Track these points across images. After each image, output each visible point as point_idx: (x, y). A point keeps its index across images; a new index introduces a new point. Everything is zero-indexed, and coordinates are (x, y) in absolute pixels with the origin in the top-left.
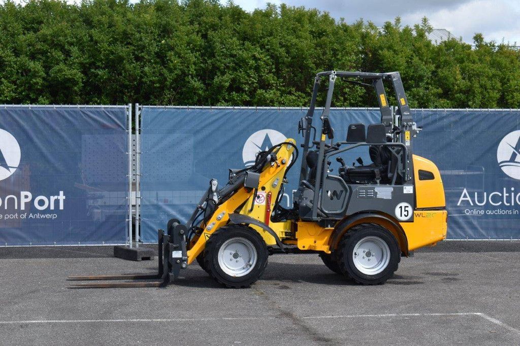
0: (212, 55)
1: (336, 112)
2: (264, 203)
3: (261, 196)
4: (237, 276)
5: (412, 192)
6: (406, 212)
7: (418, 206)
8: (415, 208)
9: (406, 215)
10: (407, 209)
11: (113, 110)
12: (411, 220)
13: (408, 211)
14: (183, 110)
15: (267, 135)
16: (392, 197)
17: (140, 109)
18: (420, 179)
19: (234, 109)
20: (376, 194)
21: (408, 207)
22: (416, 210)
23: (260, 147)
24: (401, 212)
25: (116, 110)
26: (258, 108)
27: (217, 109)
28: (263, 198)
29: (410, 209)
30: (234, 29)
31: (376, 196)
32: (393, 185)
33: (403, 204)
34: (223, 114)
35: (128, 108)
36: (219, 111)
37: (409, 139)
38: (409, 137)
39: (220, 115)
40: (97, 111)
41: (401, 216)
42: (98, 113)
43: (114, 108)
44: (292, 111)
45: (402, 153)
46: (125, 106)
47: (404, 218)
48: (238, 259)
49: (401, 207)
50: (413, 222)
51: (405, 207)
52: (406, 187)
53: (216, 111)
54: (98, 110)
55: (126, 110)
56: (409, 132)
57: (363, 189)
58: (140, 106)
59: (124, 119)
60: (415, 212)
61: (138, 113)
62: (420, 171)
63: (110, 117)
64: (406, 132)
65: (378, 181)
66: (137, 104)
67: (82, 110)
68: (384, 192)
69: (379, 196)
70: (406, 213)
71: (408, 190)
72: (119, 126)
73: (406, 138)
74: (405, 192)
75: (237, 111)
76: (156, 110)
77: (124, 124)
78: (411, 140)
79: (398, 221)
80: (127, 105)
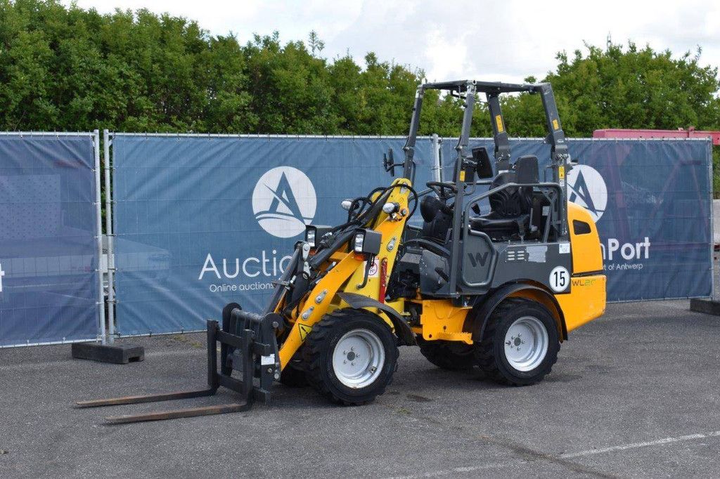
0: (68, 71)
1: (369, 141)
2: (378, 274)
4: (358, 387)
5: (568, 252)
7: (576, 270)
8: (571, 273)
9: (562, 283)
10: (563, 275)
11: (72, 139)
12: (567, 291)
13: (563, 278)
14: (171, 140)
15: (284, 175)
16: (547, 259)
17: (110, 137)
18: (577, 233)
19: (240, 138)
20: (527, 255)
21: (564, 272)
22: (573, 276)
23: (275, 190)
24: (557, 279)
25: (77, 139)
26: (271, 136)
27: (217, 137)
28: (375, 268)
29: (566, 275)
30: (91, 39)
31: (527, 259)
32: (546, 243)
33: (559, 269)
34: (226, 144)
35: (93, 137)
36: (221, 140)
37: (563, 177)
38: (563, 174)
39: (222, 146)
40: (49, 142)
41: (557, 285)
42: (51, 144)
43: (74, 136)
44: (314, 141)
45: (555, 197)
46: (90, 134)
47: (560, 289)
48: (354, 361)
49: (556, 273)
50: (569, 292)
51: (561, 272)
52: (562, 245)
53: (216, 141)
54: (50, 139)
55: (91, 139)
56: (563, 167)
57: (511, 249)
58: (111, 134)
59: (89, 153)
60: (572, 278)
61: (107, 143)
62: (575, 221)
63: (68, 150)
64: (560, 168)
65: (522, 237)
66: (107, 131)
67: (27, 139)
68: (537, 252)
69: (531, 259)
70: (562, 281)
71: (564, 248)
72: (82, 163)
73: (560, 177)
74: (561, 251)
75: (244, 140)
76: (133, 139)
77: (88, 160)
78: (565, 179)
79: (553, 292)
80: (92, 131)
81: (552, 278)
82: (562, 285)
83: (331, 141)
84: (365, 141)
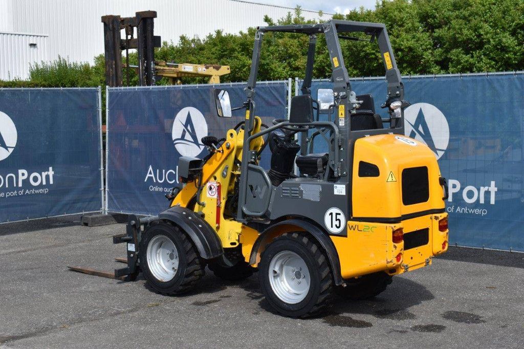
2: (216, 196)
3: (212, 187)
5: (344, 193)
6: (338, 221)
7: (355, 214)
8: (349, 216)
9: (338, 225)
10: (338, 217)
11: (275, 86)
12: (343, 234)
13: (339, 220)
16: (321, 199)
20: (301, 193)
21: (340, 214)
22: (350, 220)
25: (277, 85)
28: (214, 190)
29: (342, 217)
31: (302, 196)
32: (321, 182)
33: (334, 210)
34: (376, 85)
35: (288, 83)
37: (343, 116)
38: (343, 114)
41: (332, 227)
42: (264, 89)
44: (449, 79)
46: (285, 81)
47: (334, 230)
48: (174, 261)
49: (331, 214)
50: (346, 236)
51: (337, 214)
52: (338, 186)
53: (368, 82)
54: (263, 86)
55: (286, 85)
56: (343, 106)
57: (287, 185)
59: (284, 95)
60: (349, 222)
62: (362, 163)
63: (273, 94)
64: (340, 106)
66: (297, 78)
68: (311, 190)
70: (337, 223)
71: (340, 189)
72: (280, 102)
73: (340, 116)
74: (336, 192)
77: (284, 100)
78: (345, 118)
79: (327, 234)
80: (287, 79)
81: (327, 219)
82: (338, 227)
83: (465, 78)
84: (499, 78)
